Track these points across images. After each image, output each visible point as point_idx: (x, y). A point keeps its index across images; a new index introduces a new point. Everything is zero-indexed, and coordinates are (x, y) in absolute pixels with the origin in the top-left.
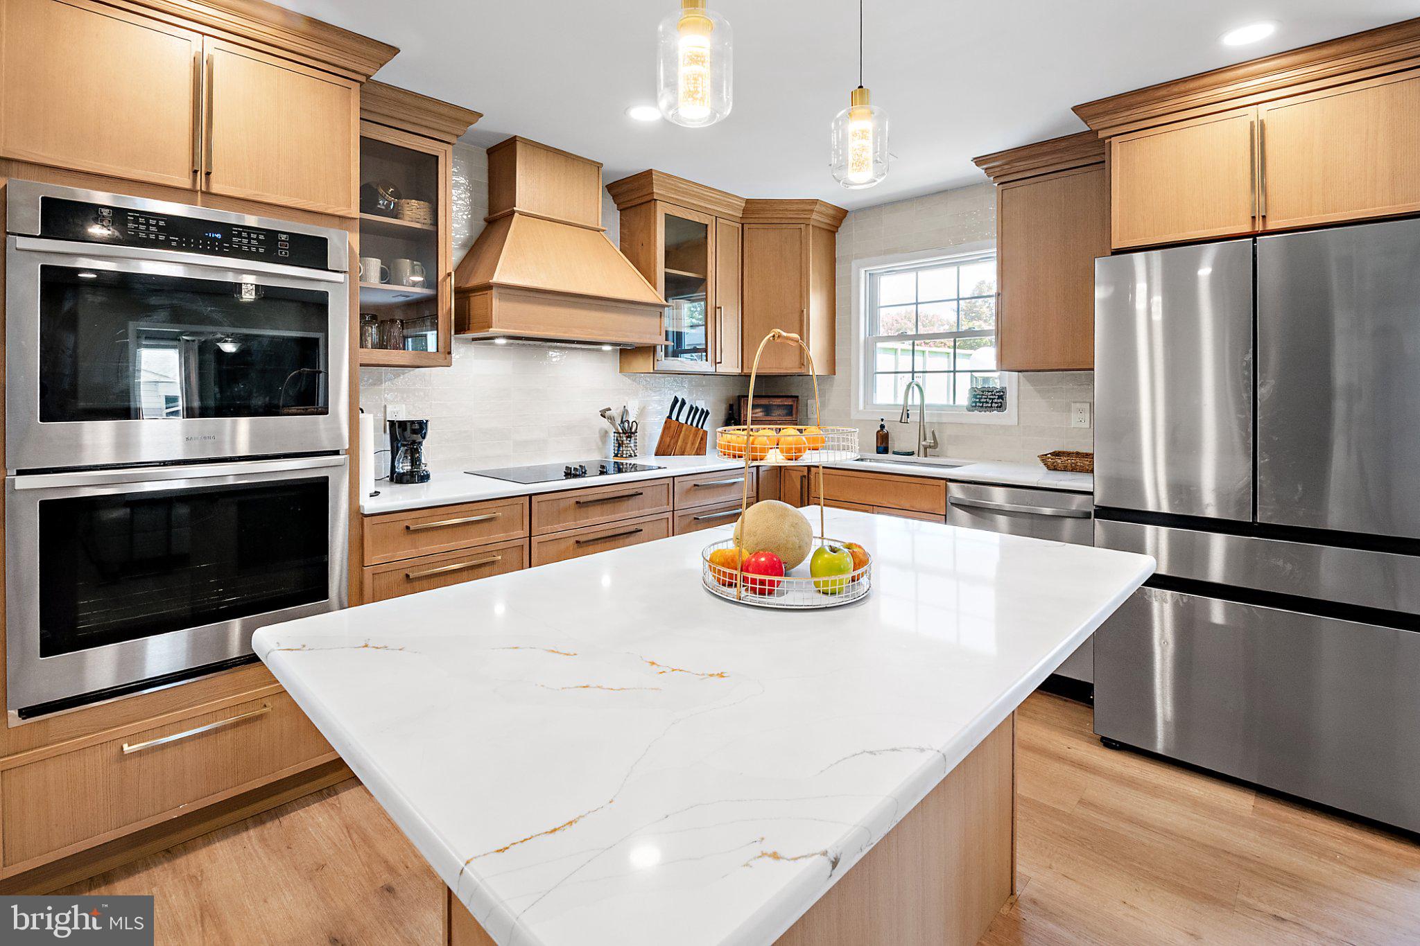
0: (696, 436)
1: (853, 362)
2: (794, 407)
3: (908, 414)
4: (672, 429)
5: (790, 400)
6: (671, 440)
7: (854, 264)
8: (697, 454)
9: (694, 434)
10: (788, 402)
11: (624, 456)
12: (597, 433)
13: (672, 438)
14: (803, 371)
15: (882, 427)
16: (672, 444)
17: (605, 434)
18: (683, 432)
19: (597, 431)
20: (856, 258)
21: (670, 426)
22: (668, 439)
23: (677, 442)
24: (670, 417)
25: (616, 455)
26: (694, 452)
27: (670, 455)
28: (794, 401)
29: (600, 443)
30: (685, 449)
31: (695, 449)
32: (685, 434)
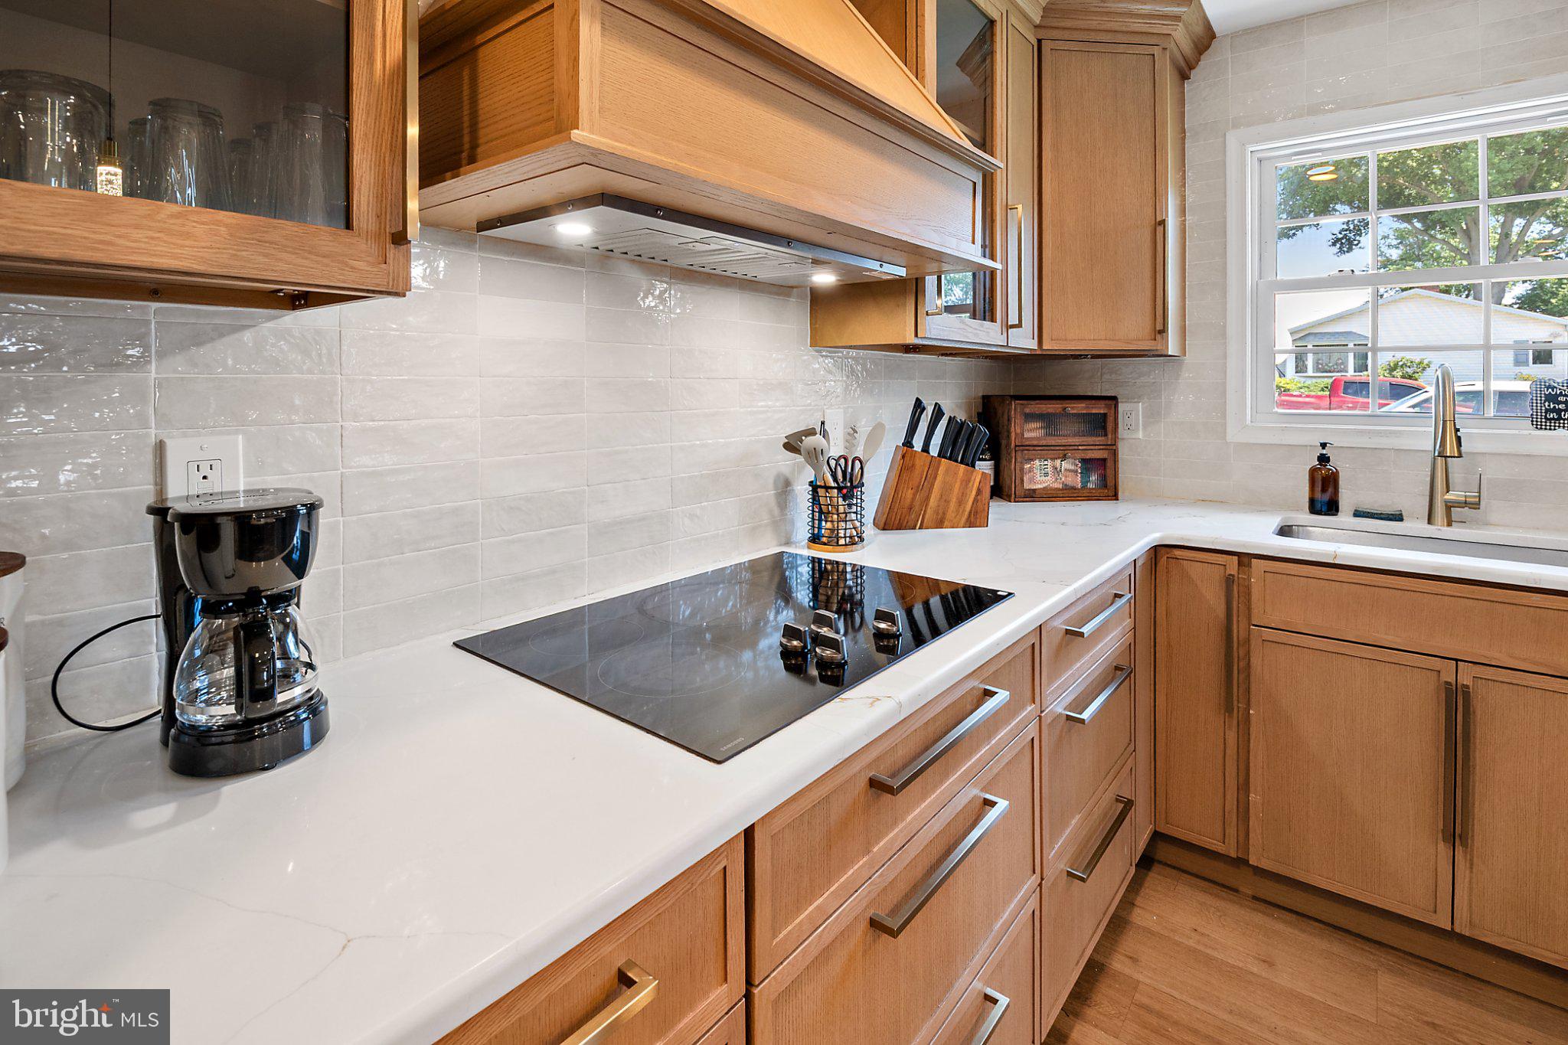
0: (967, 485)
1: (1232, 330)
2: (1110, 419)
3: (1459, 439)
4: (917, 472)
5: (1102, 403)
6: (915, 495)
7: (1232, 139)
8: (970, 524)
9: (962, 481)
10: (1099, 409)
11: (842, 542)
12: (771, 485)
13: (917, 489)
14: (1157, 346)
15: (1323, 459)
16: (917, 503)
17: (784, 487)
18: (939, 478)
19: (771, 481)
20: (1235, 126)
21: (913, 465)
22: (909, 494)
23: (928, 498)
24: (908, 443)
25: (815, 539)
26: (964, 519)
27: (914, 528)
28: (1108, 407)
29: (776, 511)
30: (944, 514)
31: (967, 513)
32: (944, 482)
